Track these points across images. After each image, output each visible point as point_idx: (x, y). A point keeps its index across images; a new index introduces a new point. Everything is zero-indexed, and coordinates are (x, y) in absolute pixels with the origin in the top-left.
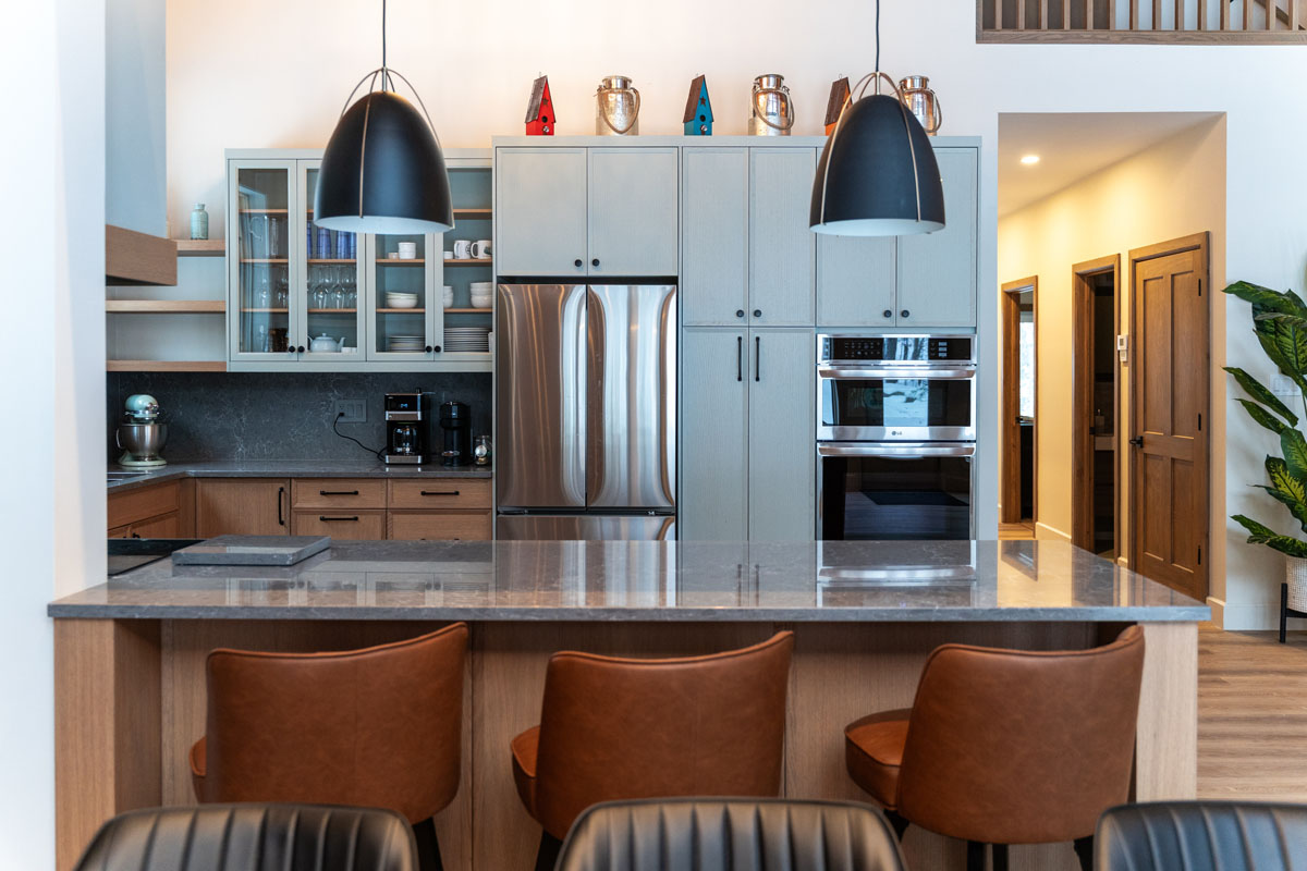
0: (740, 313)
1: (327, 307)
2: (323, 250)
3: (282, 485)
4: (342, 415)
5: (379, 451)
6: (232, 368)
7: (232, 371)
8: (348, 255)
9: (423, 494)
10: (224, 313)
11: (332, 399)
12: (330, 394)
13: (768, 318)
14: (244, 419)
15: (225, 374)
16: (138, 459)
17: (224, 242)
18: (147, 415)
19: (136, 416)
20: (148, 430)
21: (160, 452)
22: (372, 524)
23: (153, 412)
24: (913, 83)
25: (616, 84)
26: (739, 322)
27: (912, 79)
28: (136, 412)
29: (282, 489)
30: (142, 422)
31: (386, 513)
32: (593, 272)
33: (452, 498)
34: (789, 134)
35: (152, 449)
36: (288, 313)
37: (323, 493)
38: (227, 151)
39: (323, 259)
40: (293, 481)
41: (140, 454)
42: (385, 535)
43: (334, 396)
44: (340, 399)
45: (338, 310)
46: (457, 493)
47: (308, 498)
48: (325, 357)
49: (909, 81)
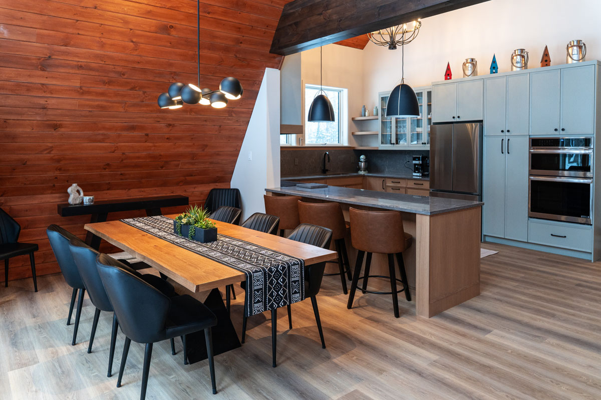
0: (502, 131)
1: (399, 132)
3: (385, 179)
4: (409, 162)
6: (380, 149)
9: (415, 184)
10: (378, 134)
12: (406, 156)
13: (512, 133)
14: (387, 162)
16: (361, 171)
17: (378, 116)
20: (363, 164)
21: (366, 169)
22: (403, 191)
23: (364, 160)
24: (574, 43)
25: (469, 61)
26: (502, 134)
27: (573, 41)
28: (361, 159)
31: (406, 188)
32: (458, 120)
33: (421, 186)
34: (527, 68)
35: (363, 168)
36: (391, 134)
37: (393, 182)
40: (387, 178)
42: (406, 193)
44: (408, 157)
46: (423, 184)
47: (389, 183)
48: (403, 145)
49: (572, 42)
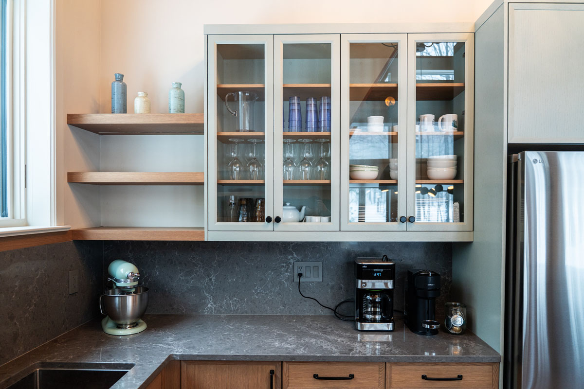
1: (294, 179)
2: (295, 123)
3: (272, 367)
5: (333, 307)
6: (209, 237)
7: (210, 240)
8: (318, 128)
9: (424, 377)
10: (202, 184)
11: (292, 261)
12: (290, 257)
14: (213, 279)
15: (204, 242)
16: (119, 327)
17: (203, 115)
18: (129, 284)
19: (118, 284)
20: (130, 299)
23: (134, 280)
28: (119, 281)
29: (272, 372)
30: (124, 291)
33: (459, 384)
35: (133, 317)
36: (263, 185)
37: (316, 377)
38: (206, 26)
39: (295, 133)
40: (285, 365)
41: (122, 322)
43: (292, 258)
44: (298, 261)
45: (304, 181)
46: (460, 378)
47: (299, 382)
48: (299, 227)
